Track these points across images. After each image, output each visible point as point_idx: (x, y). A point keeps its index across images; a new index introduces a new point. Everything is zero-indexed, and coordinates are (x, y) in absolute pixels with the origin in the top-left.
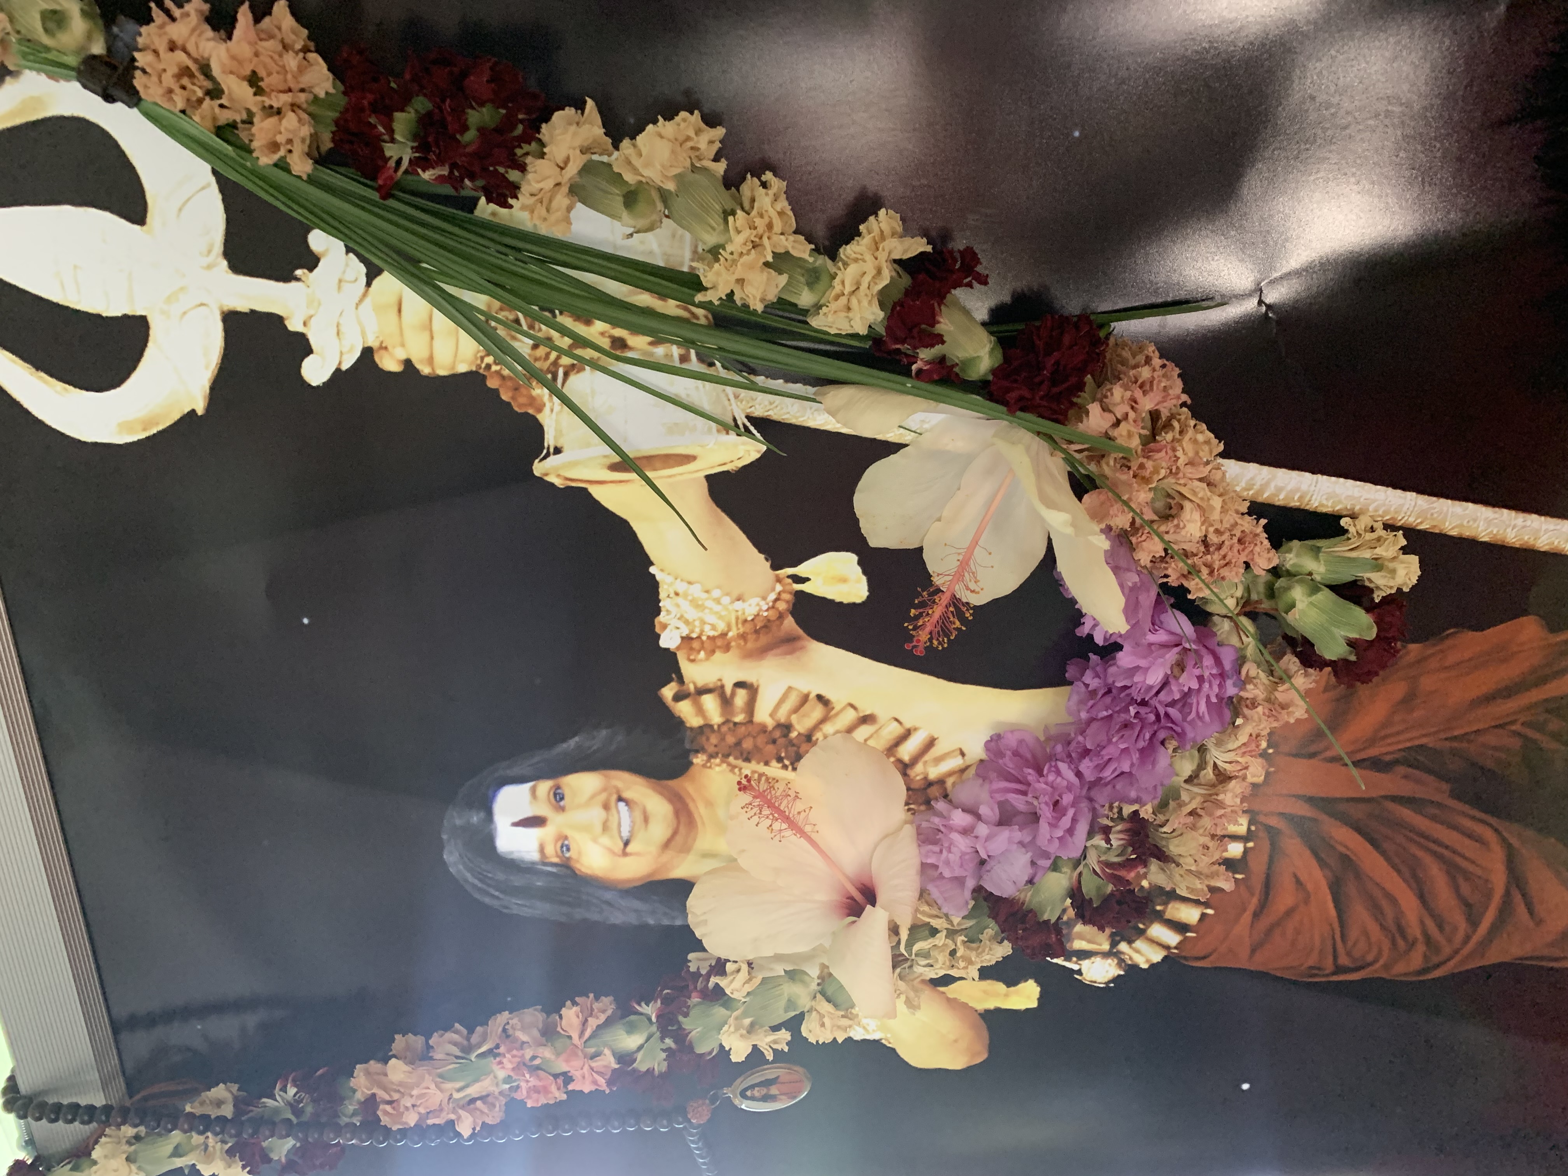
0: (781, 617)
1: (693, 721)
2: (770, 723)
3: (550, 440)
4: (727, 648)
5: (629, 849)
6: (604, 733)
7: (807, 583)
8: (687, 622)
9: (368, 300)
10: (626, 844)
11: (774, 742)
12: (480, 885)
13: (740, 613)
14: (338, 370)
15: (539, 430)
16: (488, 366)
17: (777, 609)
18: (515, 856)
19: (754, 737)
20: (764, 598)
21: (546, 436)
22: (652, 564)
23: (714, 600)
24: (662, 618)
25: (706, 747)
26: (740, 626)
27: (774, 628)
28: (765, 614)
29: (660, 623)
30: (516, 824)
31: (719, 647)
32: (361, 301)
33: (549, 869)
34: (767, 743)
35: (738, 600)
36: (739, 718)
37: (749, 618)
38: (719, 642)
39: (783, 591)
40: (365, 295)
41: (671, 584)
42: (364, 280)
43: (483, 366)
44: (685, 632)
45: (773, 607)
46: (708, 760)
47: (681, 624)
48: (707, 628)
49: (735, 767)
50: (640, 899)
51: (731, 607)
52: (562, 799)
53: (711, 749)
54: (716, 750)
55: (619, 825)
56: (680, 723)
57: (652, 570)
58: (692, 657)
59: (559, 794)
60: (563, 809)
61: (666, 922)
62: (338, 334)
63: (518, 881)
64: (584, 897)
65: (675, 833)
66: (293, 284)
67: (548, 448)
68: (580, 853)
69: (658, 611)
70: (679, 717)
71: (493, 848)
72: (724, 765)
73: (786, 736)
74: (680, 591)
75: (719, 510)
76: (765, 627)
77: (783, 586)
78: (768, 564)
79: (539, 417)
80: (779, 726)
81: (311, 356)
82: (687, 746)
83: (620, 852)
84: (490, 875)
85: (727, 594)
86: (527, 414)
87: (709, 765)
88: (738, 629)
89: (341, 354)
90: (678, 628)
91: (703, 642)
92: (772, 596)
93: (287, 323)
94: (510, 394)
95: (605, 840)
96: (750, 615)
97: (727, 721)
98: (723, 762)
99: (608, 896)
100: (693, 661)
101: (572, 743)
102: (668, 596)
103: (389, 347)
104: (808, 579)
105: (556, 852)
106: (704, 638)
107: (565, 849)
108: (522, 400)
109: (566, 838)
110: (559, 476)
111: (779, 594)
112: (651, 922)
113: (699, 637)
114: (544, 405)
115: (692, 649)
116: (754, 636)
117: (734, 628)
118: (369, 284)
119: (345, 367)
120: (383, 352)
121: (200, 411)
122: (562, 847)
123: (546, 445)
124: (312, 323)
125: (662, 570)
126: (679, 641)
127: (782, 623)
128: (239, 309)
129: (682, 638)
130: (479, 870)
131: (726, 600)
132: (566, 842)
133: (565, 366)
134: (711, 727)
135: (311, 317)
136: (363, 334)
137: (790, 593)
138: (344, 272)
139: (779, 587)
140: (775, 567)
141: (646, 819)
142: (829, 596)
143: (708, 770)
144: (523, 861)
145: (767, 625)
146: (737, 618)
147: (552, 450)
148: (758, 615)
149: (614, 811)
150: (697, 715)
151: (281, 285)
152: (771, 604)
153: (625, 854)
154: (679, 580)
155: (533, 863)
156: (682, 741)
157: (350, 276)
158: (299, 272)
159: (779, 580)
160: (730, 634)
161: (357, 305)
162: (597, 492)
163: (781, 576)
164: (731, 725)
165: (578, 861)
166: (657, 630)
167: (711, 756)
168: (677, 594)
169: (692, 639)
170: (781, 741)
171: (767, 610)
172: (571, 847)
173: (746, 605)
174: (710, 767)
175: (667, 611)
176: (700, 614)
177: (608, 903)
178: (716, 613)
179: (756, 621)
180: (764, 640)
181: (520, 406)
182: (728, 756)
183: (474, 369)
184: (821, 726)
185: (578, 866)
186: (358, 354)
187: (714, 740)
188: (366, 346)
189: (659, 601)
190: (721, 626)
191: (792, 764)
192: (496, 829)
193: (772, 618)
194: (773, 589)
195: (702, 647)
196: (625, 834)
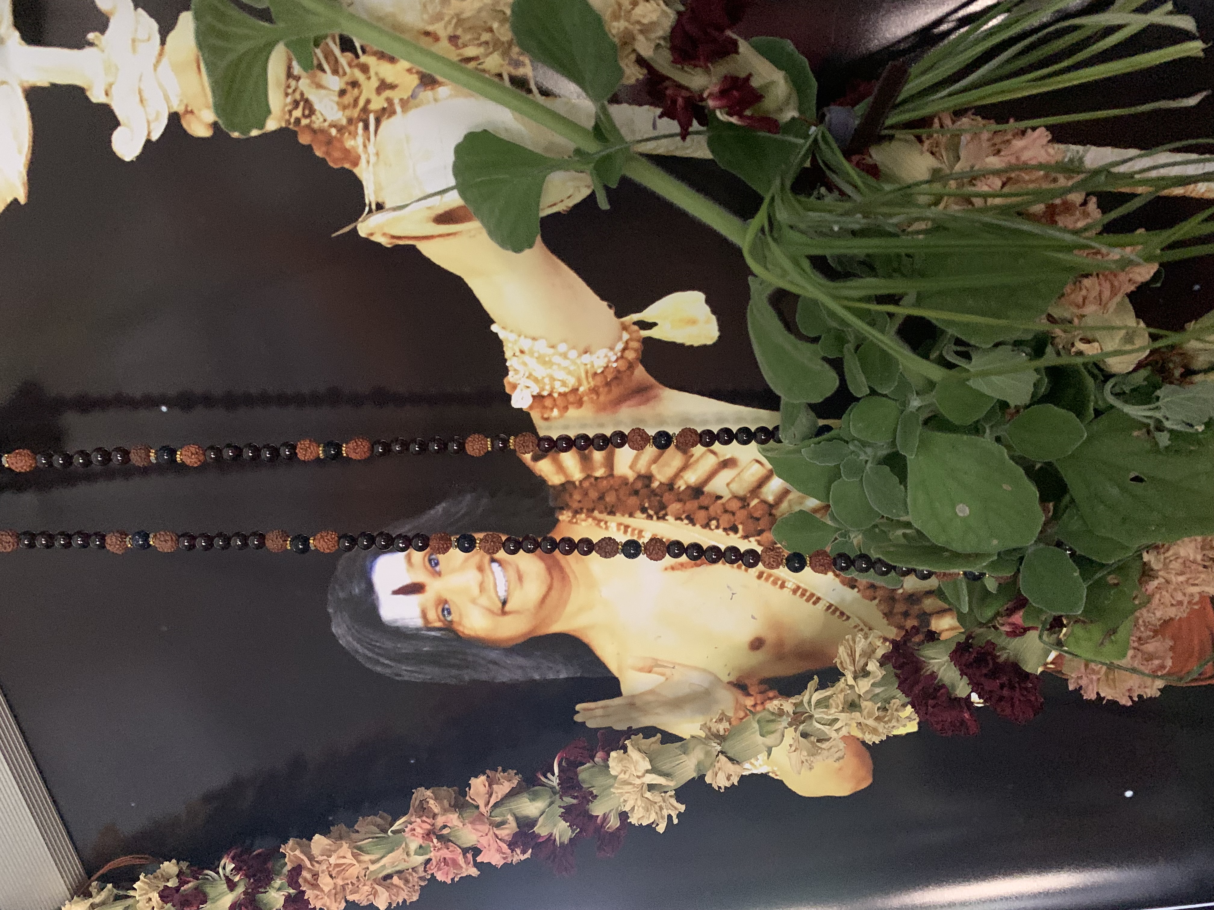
0: (631, 366)
1: (555, 479)
2: (631, 476)
3: (370, 196)
4: (580, 403)
5: (508, 608)
6: (469, 497)
7: (655, 329)
8: (536, 380)
9: (165, 60)
10: (504, 603)
11: (636, 493)
12: (370, 654)
13: (589, 366)
14: (148, 142)
15: (358, 185)
16: (298, 121)
17: (626, 359)
18: (399, 624)
19: (616, 490)
20: (612, 349)
21: (366, 192)
22: (493, 322)
23: (561, 355)
24: (511, 378)
25: (570, 504)
26: (590, 379)
27: (625, 379)
28: (615, 365)
29: (509, 383)
30: (396, 592)
31: (572, 403)
32: (158, 61)
33: (433, 633)
34: (630, 495)
35: (586, 352)
36: (600, 473)
37: (599, 371)
38: (571, 398)
39: (630, 339)
40: (161, 54)
41: (515, 342)
42: (157, 38)
43: (292, 120)
44: (536, 391)
45: (622, 357)
46: (574, 516)
47: (530, 383)
48: (557, 385)
49: (600, 521)
50: (525, 656)
51: (578, 361)
52: (437, 564)
53: (575, 505)
54: (580, 505)
55: (495, 585)
56: (541, 482)
57: (494, 328)
58: (546, 416)
59: (434, 559)
60: (439, 574)
61: (551, 676)
62: (142, 101)
63: (405, 648)
64: (470, 658)
65: (550, 588)
66: (88, 50)
67: (370, 205)
68: (461, 615)
69: (505, 371)
70: (540, 476)
71: (378, 617)
72: (590, 520)
73: (648, 486)
74: (526, 349)
75: (554, 258)
76: (616, 378)
77: (629, 334)
78: (612, 312)
79: (356, 171)
80: (640, 477)
81: (119, 128)
82: (551, 504)
83: (500, 612)
84: (378, 644)
85: (574, 348)
86: (343, 169)
87: (574, 520)
88: (589, 383)
89: (149, 123)
90: (528, 387)
91: (555, 400)
92: (620, 346)
93: (88, 94)
94: (324, 149)
95: (484, 601)
96: (599, 367)
97: (588, 477)
98: (588, 516)
99: (493, 655)
100: (547, 419)
101: (439, 509)
102: (514, 355)
103: (195, 111)
104: (655, 324)
105: (438, 616)
106: (556, 395)
107: (446, 612)
108: (337, 154)
109: (446, 602)
110: (384, 234)
111: (627, 342)
112: (537, 677)
113: (550, 395)
114: (359, 157)
115: (544, 407)
116: (606, 389)
117: (585, 382)
118: (163, 42)
119: (155, 136)
120: (188, 116)
121: (22, 200)
122: (443, 610)
123: (367, 202)
124: (114, 91)
125: (503, 328)
126: (531, 400)
127: (632, 373)
128: (39, 84)
129: (533, 396)
130: (368, 640)
131: (573, 354)
132: (447, 606)
133: (376, 112)
134: (573, 483)
135: (111, 85)
136: (167, 99)
137: (639, 341)
138: (136, 30)
139: (626, 336)
140: (620, 314)
141: (520, 578)
142: (679, 340)
143: (575, 526)
144: (407, 628)
145: (618, 376)
146: (587, 372)
147: (374, 207)
148: (607, 367)
149: (488, 572)
150: (558, 473)
151: (75, 52)
152: (619, 354)
153: (504, 613)
154: (522, 337)
155: (418, 629)
156: (546, 499)
157: (142, 35)
158: (91, 36)
159: (625, 328)
160: (581, 389)
161: (156, 66)
162: (427, 249)
163: (627, 324)
164: (593, 480)
165: (460, 624)
166: (508, 390)
167: (576, 512)
168: (522, 352)
169: (543, 397)
170: (644, 492)
171: (616, 361)
172: (452, 611)
173: (594, 358)
174: (576, 523)
175: (515, 370)
176: (549, 371)
177: (495, 663)
178: (565, 368)
179: (606, 373)
180: (616, 391)
181: (335, 161)
182: (593, 510)
183: (284, 125)
184: (681, 474)
185: (461, 628)
186: (165, 122)
187: (577, 496)
188: (172, 111)
189: (506, 360)
190: (572, 382)
191: (656, 513)
192: (378, 598)
193: (623, 368)
194: (620, 338)
195: (555, 405)
196: (502, 594)
